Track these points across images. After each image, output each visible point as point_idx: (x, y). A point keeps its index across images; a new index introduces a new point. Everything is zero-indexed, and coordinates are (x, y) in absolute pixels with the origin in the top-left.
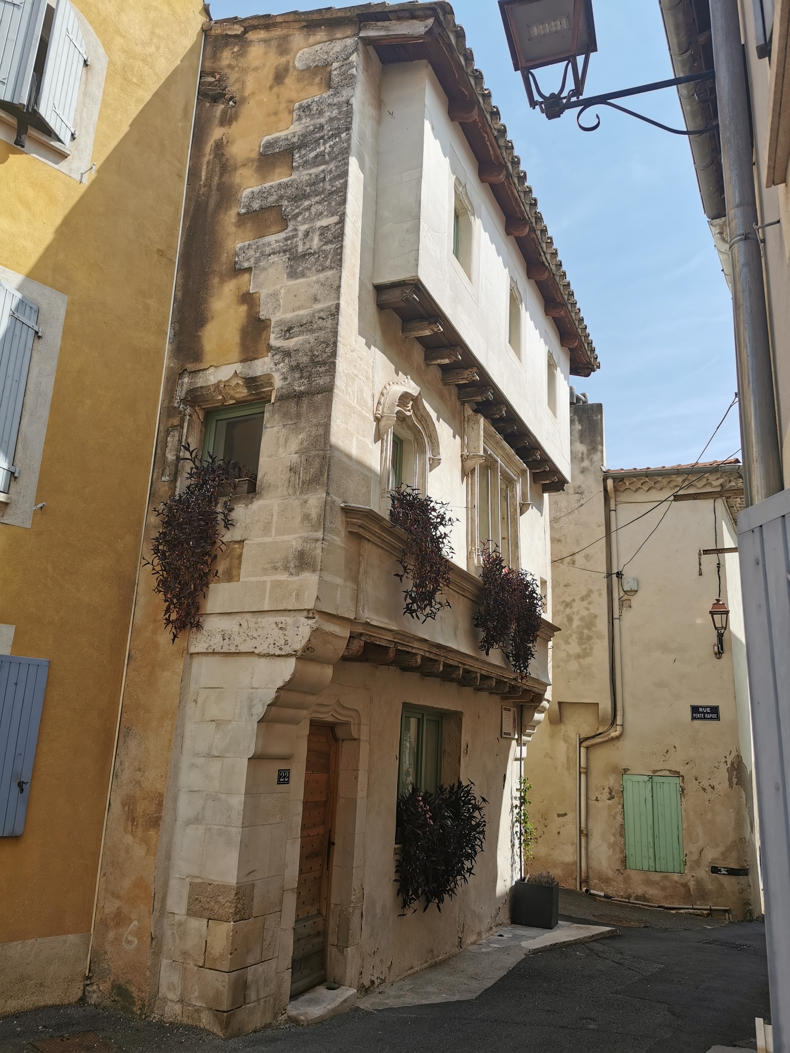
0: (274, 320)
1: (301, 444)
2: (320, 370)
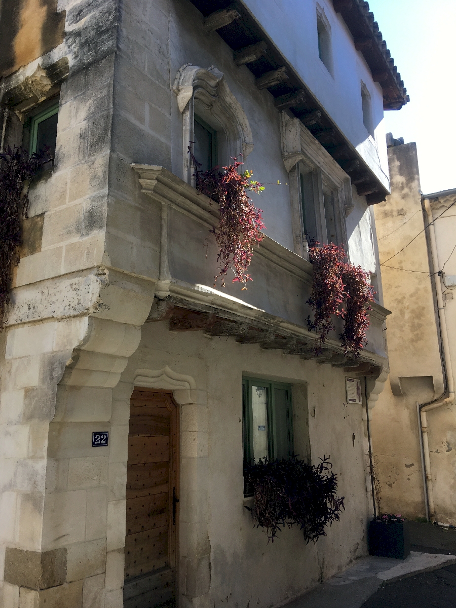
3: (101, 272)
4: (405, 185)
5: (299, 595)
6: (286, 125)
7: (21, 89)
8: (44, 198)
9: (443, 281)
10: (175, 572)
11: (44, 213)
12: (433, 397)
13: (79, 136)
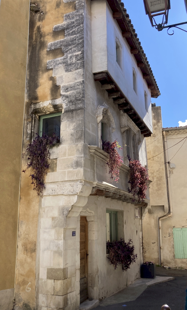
0: (61, 86)
1: (74, 126)
2: (79, 102)
3: (81, 181)
4: (156, 124)
5: (120, 290)
6: (122, 115)
7: (41, 109)
8: (57, 153)
9: (169, 166)
10: (87, 279)
11: (57, 158)
12: (164, 214)
13: (71, 135)
